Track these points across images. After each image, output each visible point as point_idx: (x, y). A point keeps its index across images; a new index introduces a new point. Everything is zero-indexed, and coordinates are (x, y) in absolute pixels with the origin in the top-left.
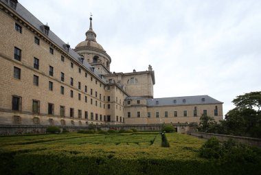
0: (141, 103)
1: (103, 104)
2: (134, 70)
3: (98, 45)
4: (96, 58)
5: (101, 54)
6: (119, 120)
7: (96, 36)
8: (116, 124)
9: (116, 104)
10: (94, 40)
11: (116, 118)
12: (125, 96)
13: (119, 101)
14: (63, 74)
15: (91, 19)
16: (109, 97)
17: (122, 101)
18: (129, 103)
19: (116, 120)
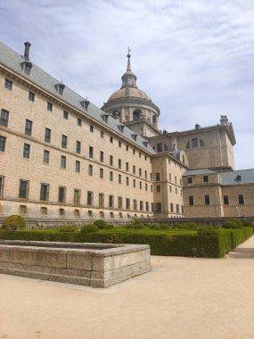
0: (210, 181)
1: (149, 185)
2: (197, 126)
3: (140, 92)
4: (137, 113)
5: (144, 106)
6: (175, 210)
7: (136, 79)
8: (170, 216)
9: (169, 185)
10: (133, 86)
11: (169, 206)
12: (184, 170)
13: (173, 179)
14: (102, 153)
15: (129, 56)
16: (158, 175)
17: (179, 177)
18: (190, 181)
19: (169, 210)
